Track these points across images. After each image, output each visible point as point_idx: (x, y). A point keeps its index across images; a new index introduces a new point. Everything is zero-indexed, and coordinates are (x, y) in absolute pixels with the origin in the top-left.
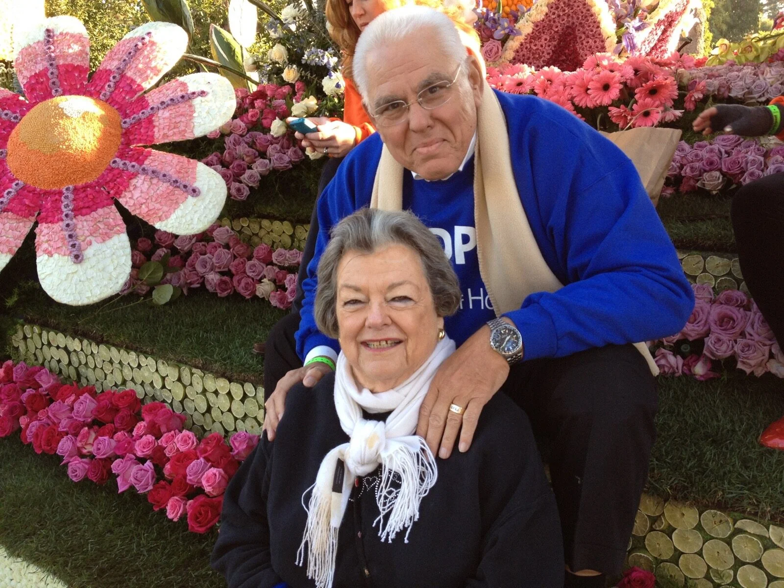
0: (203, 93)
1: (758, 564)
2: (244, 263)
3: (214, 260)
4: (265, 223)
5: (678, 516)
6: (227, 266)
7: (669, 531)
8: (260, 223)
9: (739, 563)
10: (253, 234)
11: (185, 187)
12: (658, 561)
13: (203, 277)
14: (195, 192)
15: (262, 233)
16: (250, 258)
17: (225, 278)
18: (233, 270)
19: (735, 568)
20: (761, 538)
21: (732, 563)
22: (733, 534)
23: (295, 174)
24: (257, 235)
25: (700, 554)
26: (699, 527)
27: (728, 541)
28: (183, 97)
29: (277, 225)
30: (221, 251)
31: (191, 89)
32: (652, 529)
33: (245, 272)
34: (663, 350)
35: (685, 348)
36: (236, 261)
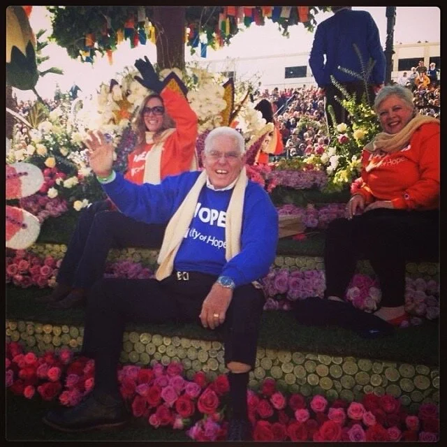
0: (26, 174)
1: (315, 373)
2: (39, 269)
3: (19, 267)
4: (49, 246)
5: (283, 357)
6: (28, 270)
7: (280, 364)
8: (45, 246)
9: (308, 374)
10: (40, 253)
11: (19, 223)
12: (276, 380)
13: (12, 277)
14: (24, 226)
15: (46, 252)
16: (42, 265)
17: (27, 277)
18: (31, 272)
19: (307, 376)
20: (315, 361)
21: (305, 374)
22: (305, 361)
23: (63, 218)
24: (42, 253)
25: (293, 372)
26: (292, 361)
27: (303, 365)
28: (14, 175)
29: (56, 247)
30: (22, 262)
31: (18, 172)
32: (273, 366)
33: (39, 273)
34: (270, 299)
35: (279, 297)
36: (34, 267)
